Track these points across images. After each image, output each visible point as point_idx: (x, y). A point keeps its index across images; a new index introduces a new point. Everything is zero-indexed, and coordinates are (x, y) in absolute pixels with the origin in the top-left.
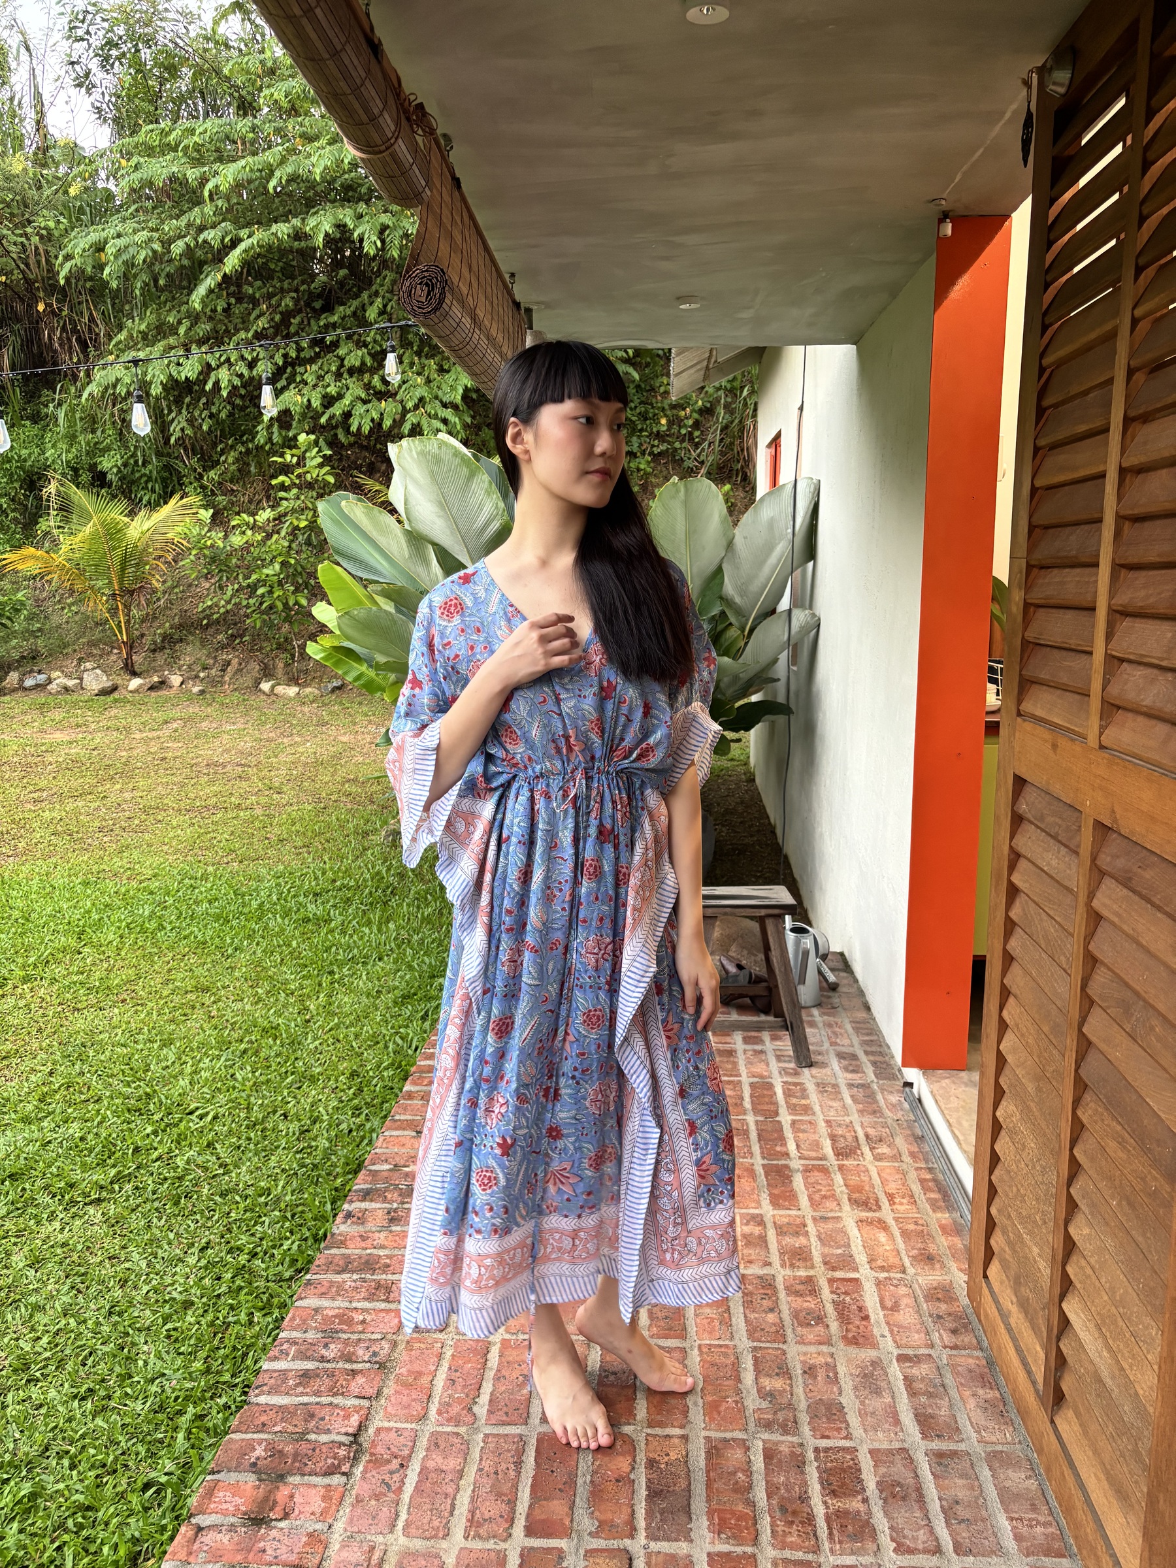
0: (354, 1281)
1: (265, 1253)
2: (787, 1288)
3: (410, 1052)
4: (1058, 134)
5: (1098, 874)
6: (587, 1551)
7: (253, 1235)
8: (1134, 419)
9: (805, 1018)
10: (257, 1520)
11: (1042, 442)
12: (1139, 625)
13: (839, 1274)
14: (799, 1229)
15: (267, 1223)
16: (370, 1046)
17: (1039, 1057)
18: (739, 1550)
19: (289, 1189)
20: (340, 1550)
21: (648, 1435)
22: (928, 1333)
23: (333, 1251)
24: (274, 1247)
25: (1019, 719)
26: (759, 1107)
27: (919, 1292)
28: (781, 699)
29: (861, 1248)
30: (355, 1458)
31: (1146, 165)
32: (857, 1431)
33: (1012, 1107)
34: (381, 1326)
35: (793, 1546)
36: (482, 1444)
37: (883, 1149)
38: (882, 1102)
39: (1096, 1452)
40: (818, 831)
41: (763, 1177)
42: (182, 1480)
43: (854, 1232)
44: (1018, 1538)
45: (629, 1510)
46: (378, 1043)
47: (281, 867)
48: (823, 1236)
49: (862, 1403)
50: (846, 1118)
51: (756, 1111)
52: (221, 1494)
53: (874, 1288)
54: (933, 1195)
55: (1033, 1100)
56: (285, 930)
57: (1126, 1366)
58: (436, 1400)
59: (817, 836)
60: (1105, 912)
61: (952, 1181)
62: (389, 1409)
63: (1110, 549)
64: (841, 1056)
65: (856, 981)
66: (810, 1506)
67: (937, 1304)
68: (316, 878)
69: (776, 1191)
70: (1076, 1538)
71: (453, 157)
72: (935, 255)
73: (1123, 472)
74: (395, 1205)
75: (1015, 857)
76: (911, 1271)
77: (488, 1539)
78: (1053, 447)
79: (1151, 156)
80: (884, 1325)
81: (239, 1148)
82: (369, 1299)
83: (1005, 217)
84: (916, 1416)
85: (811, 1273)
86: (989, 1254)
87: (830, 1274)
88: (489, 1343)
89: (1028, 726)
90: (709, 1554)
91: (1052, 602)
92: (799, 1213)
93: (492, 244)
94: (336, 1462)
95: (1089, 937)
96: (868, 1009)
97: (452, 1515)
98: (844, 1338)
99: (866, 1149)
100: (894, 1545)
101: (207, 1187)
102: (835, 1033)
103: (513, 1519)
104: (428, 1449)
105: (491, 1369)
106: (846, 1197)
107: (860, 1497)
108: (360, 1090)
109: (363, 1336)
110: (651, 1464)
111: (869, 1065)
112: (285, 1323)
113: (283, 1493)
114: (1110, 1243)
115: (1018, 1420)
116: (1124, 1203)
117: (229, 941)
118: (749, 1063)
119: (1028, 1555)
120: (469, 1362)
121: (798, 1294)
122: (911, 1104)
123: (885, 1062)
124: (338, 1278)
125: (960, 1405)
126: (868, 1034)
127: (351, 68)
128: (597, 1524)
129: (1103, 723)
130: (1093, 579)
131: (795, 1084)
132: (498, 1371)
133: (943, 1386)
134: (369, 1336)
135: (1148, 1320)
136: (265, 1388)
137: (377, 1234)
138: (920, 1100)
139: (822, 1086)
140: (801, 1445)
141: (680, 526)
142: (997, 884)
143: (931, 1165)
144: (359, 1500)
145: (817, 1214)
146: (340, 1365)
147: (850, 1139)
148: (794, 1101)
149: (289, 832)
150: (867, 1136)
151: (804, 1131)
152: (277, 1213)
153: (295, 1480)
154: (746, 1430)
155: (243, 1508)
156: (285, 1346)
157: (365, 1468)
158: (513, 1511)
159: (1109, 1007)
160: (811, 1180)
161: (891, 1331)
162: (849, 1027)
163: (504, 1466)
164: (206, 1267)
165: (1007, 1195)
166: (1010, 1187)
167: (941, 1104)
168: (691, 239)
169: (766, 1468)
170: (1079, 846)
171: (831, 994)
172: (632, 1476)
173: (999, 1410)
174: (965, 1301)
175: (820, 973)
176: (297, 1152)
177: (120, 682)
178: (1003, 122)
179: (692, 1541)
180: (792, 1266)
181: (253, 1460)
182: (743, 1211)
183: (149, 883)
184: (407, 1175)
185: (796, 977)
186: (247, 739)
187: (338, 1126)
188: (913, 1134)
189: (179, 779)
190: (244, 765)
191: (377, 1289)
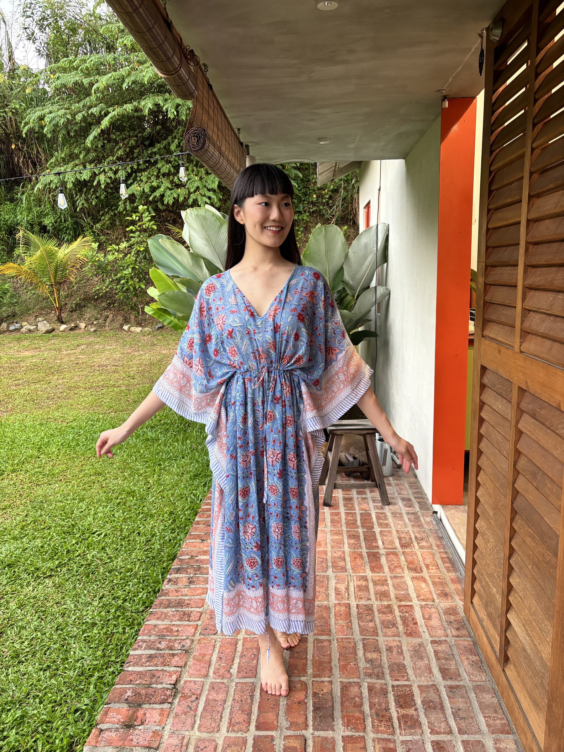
0: (173, 612)
1: (131, 599)
2: (378, 610)
3: (198, 502)
4: (496, 60)
5: (520, 412)
6: (285, 737)
7: (124, 591)
8: (533, 196)
9: (386, 482)
10: (129, 725)
11: (491, 207)
12: (537, 294)
13: (403, 603)
14: (384, 582)
15: (131, 585)
16: (179, 500)
17: (495, 499)
18: (357, 734)
19: (141, 569)
20: (168, 738)
21: (313, 681)
22: (445, 630)
23: (163, 598)
24: (134, 596)
25: (483, 339)
26: (365, 525)
27: (441, 611)
28: (373, 329)
29: (413, 591)
30: (174, 695)
31: (537, 75)
32: (412, 677)
33: (483, 523)
34: (186, 632)
35: (382, 732)
36: (235, 687)
37: (424, 543)
38: (423, 521)
39: (524, 685)
40: (391, 392)
41: (367, 558)
42: (93, 708)
43: (410, 583)
44: (488, 726)
45: (305, 717)
46: (182, 498)
48: (395, 585)
49: (414, 664)
50: (406, 529)
51: (363, 526)
52: (111, 714)
53: (420, 609)
54: (447, 565)
55: (492, 519)
56: (137, 445)
57: (537, 644)
58: (212, 667)
59: (391, 395)
60: (524, 430)
61: (456, 558)
62: (190, 672)
63: (523, 258)
64: (403, 499)
66: (390, 713)
67: (450, 616)
69: (373, 565)
70: (515, 725)
71: (209, 74)
72: (440, 117)
73: (528, 221)
74: (192, 575)
75: (482, 404)
76: (437, 601)
77: (238, 732)
78: (497, 209)
79: (539, 70)
80: (424, 627)
82: (180, 620)
83: (473, 98)
84: (440, 669)
85: (390, 603)
86: (473, 592)
87: (399, 603)
88: (238, 640)
89: (487, 342)
90: (343, 737)
91: (497, 283)
92: (384, 575)
93: (228, 115)
94: (166, 698)
95: (517, 442)
96: (416, 477)
97: (221, 721)
98: (406, 633)
99: (415, 544)
100: (430, 730)
101: (102, 568)
102: (400, 489)
103: (250, 722)
104: (209, 690)
105: (238, 652)
106: (406, 566)
107: (413, 708)
108: (175, 521)
109: (177, 638)
110: (315, 694)
111: (417, 503)
112: (141, 632)
113: (140, 713)
114: (528, 586)
115: (488, 670)
116: (534, 567)
118: (360, 504)
119: (493, 734)
120: (228, 648)
121: (384, 613)
122: (436, 522)
123: (424, 502)
124: (165, 610)
125: (461, 663)
126: (416, 489)
127: (157, 36)
128: (289, 723)
129: (522, 340)
130: (516, 272)
131: (382, 513)
132: (242, 652)
133: (452, 655)
134: (180, 637)
135: (547, 622)
136: (131, 663)
137: (183, 589)
138: (441, 520)
139: (394, 514)
140: (386, 684)
141: (323, 247)
142: (474, 417)
143: (446, 551)
144: (177, 715)
145: (392, 575)
146: (167, 652)
147: (408, 539)
148: (381, 521)
149: (138, 398)
150: (416, 537)
151: (386, 536)
152: (136, 580)
153: (146, 706)
154: (359, 678)
155: (122, 720)
156: (140, 643)
157: (180, 700)
158: (250, 718)
159: (526, 475)
160: (390, 559)
161: (428, 630)
162: (407, 486)
163: (245, 697)
164: (102, 607)
165: (481, 564)
166: (483, 560)
167: (451, 521)
168: (323, 111)
169: (369, 695)
170: (511, 399)
171: (398, 470)
172: (306, 701)
173: (479, 665)
174: (463, 614)
175: (393, 460)
176: (145, 551)
177: (56, 327)
178: (470, 53)
179: (334, 731)
180: (381, 600)
181: (126, 697)
182: (357, 574)
183: (72, 423)
184: (197, 560)
185: (381, 463)
186: (117, 353)
187: (164, 538)
188: (438, 536)
189: (85, 373)
190: (116, 366)
191: (184, 615)
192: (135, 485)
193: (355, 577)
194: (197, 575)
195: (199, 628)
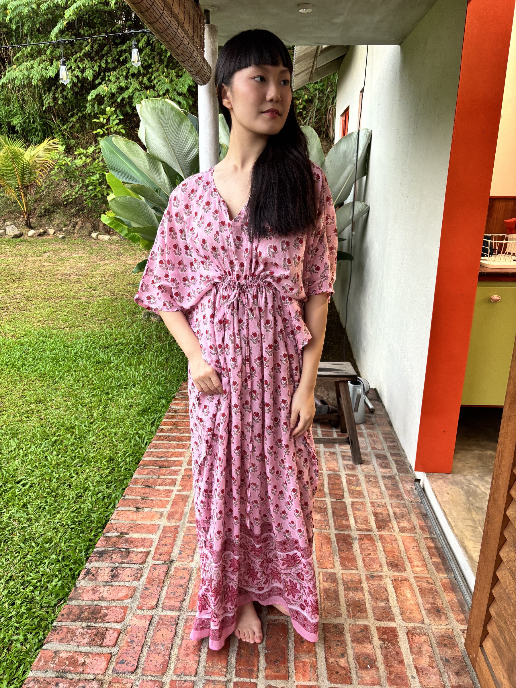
0: (83, 628)
1: (42, 587)
2: (351, 635)
3: (143, 446)
7: (38, 572)
9: (358, 431)
13: (383, 624)
14: (358, 586)
15: (47, 564)
16: (122, 441)
22: (441, 676)
23: (74, 602)
24: (48, 582)
26: (333, 492)
27: (433, 639)
29: (396, 602)
34: (95, 667)
37: (405, 524)
38: (402, 490)
40: (364, 321)
41: (336, 543)
43: (391, 589)
47: (90, 332)
48: (372, 591)
50: (382, 500)
51: (331, 495)
53: (405, 636)
54: (436, 560)
56: (87, 367)
59: (363, 323)
61: (448, 554)
64: (378, 456)
65: (384, 407)
67: (445, 649)
68: (106, 338)
69: (343, 555)
74: (117, 565)
76: (427, 621)
80: (413, 667)
81: (40, 507)
82: (88, 644)
85: (366, 623)
87: (378, 624)
92: (357, 572)
96: (391, 425)
98: (389, 679)
99: (394, 523)
101: (18, 535)
102: (373, 441)
106: (384, 559)
108: (113, 469)
109: (82, 677)
111: (393, 463)
112: (34, 664)
117: (57, 373)
118: (327, 461)
121: (358, 641)
122: (419, 492)
124: (73, 625)
126: (392, 442)
131: (353, 476)
134: (85, 678)
137: (103, 588)
138: (424, 489)
139: (368, 477)
143: (433, 536)
145: (367, 573)
147: (385, 515)
148: (353, 488)
149: (97, 312)
150: (395, 514)
151: (359, 510)
152: (54, 556)
160: (364, 547)
161: (418, 674)
162: (381, 436)
164: (6, 596)
167: (439, 498)
171: (370, 415)
174: (462, 647)
175: (365, 404)
176: (73, 512)
177: (24, 232)
180: (354, 616)
182: (325, 570)
183: (22, 339)
184: (127, 540)
185: (353, 408)
186: (82, 261)
187: (97, 494)
188: (421, 513)
189: (47, 282)
190: (80, 275)
191: (96, 635)
192: (76, 418)
193: (321, 576)
194: (124, 565)
195: (114, 660)
